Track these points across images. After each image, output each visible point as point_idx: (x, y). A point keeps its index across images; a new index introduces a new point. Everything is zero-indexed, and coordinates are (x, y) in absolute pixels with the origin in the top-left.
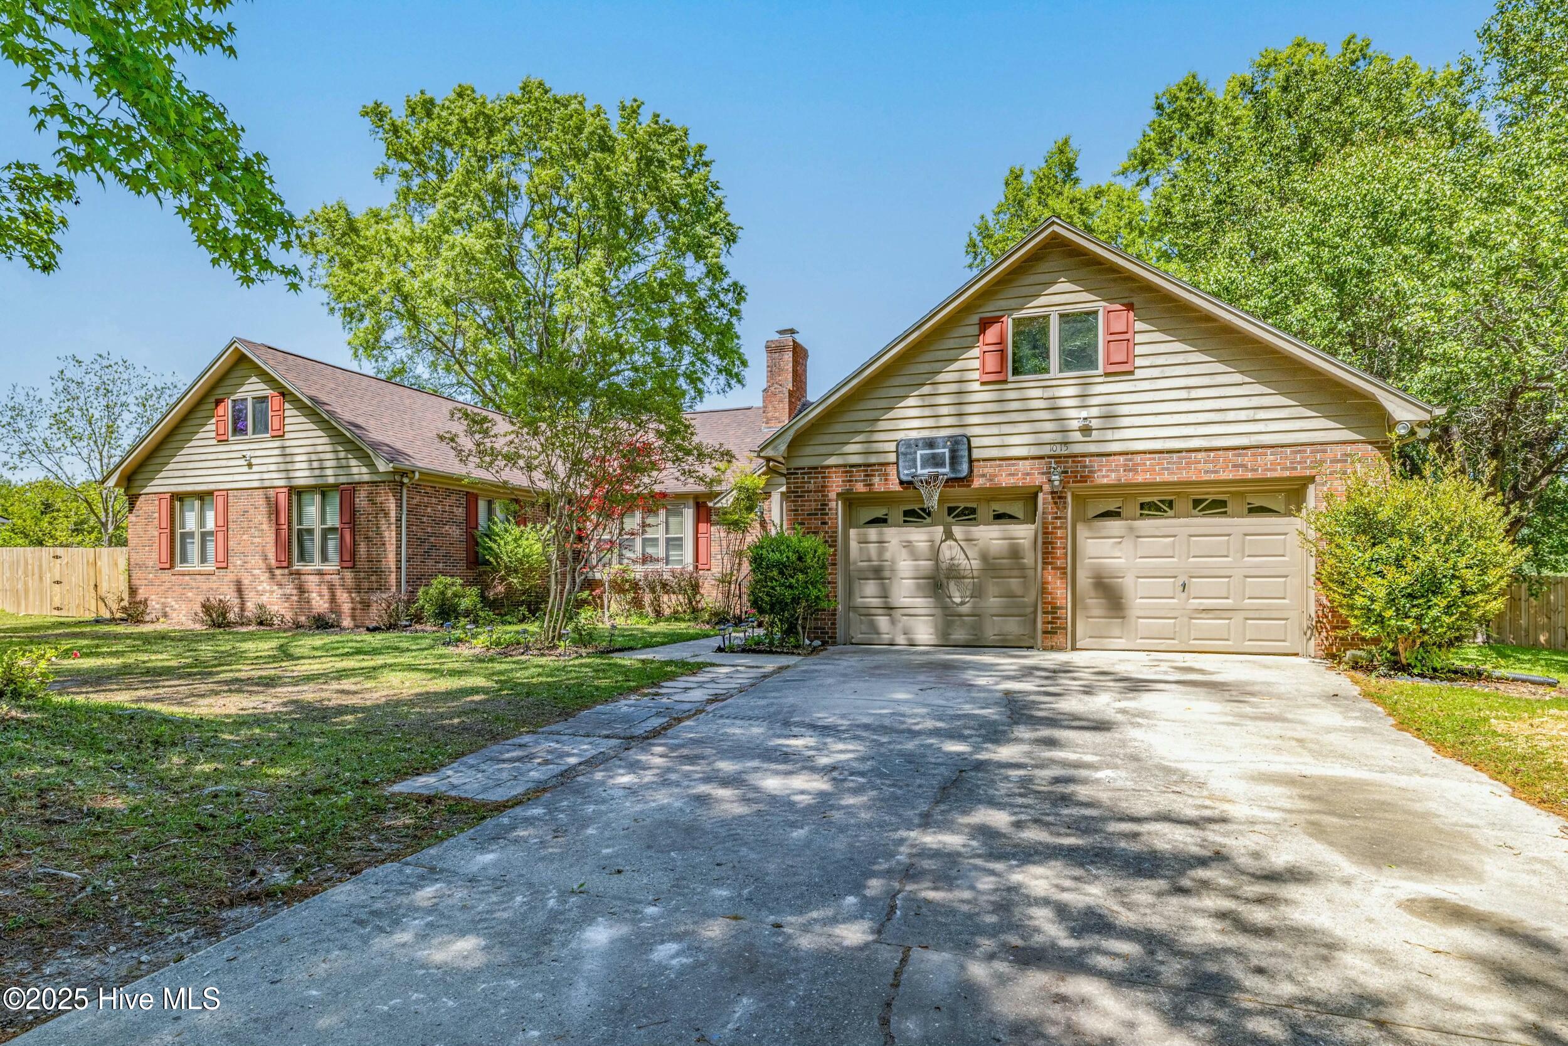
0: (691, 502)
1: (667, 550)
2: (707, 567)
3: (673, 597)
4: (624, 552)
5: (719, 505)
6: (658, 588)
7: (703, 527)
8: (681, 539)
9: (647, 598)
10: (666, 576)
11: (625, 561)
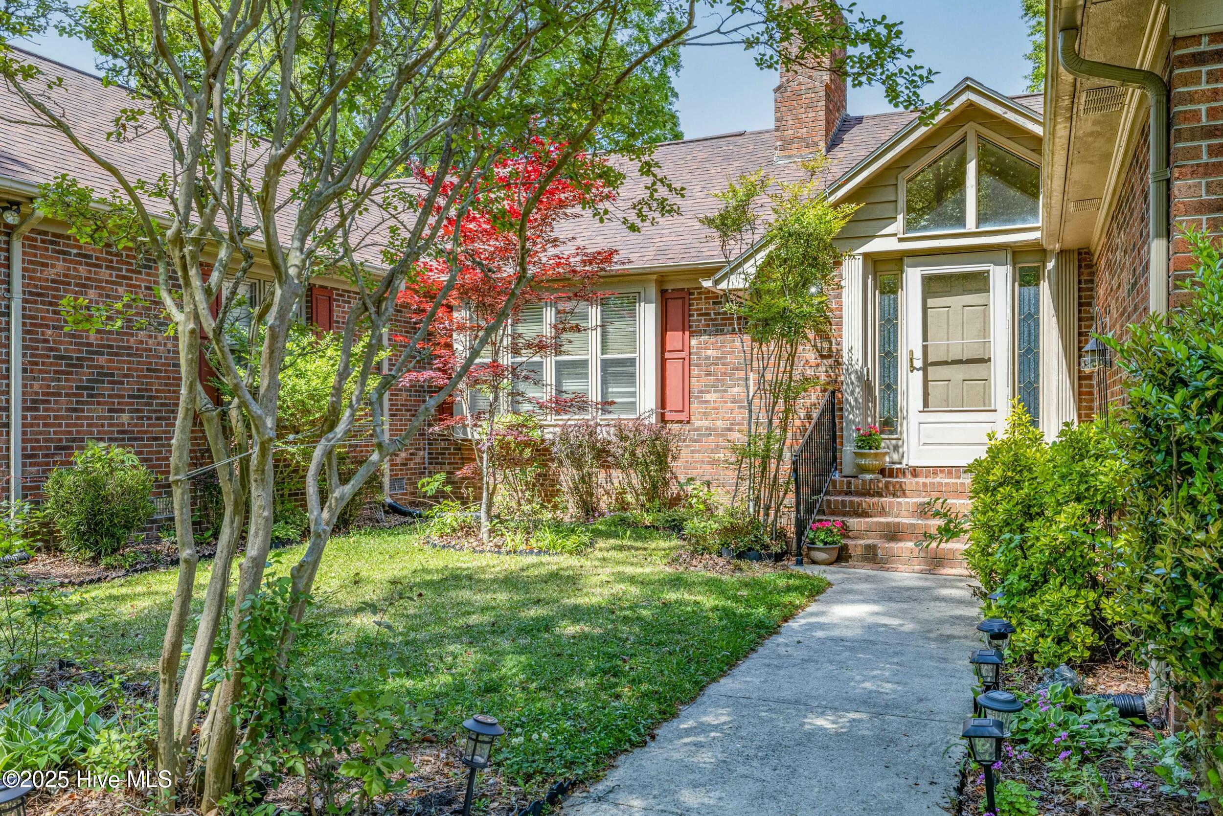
0: (652, 291)
1: (605, 383)
2: (683, 416)
3: (617, 474)
4: (522, 386)
5: (723, 285)
6: (588, 458)
7: (674, 339)
8: (632, 362)
9: (567, 476)
10: (602, 434)
11: (526, 407)
